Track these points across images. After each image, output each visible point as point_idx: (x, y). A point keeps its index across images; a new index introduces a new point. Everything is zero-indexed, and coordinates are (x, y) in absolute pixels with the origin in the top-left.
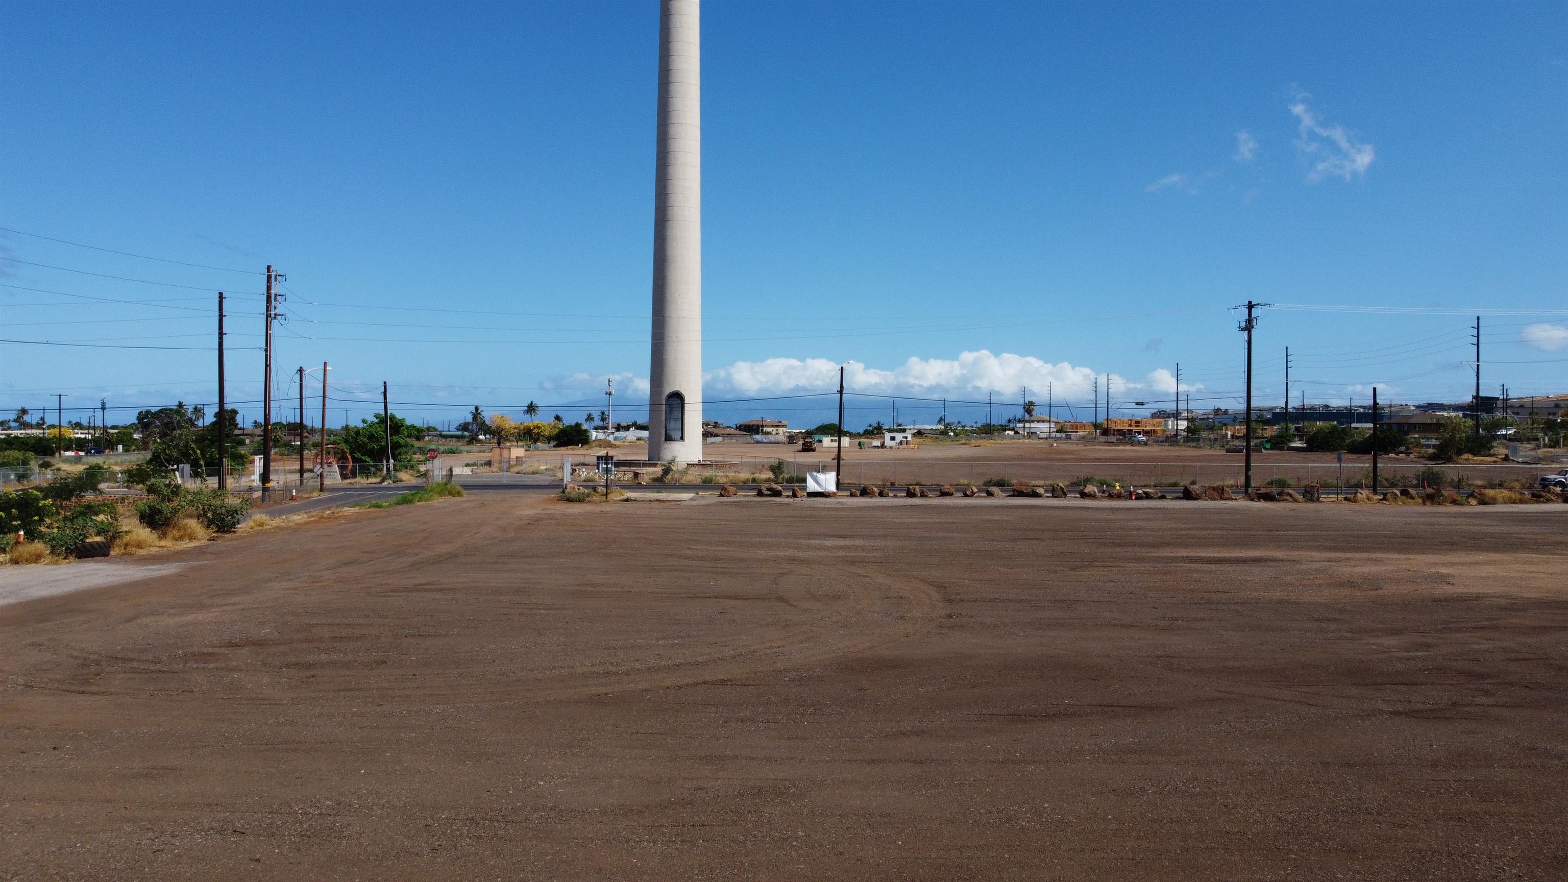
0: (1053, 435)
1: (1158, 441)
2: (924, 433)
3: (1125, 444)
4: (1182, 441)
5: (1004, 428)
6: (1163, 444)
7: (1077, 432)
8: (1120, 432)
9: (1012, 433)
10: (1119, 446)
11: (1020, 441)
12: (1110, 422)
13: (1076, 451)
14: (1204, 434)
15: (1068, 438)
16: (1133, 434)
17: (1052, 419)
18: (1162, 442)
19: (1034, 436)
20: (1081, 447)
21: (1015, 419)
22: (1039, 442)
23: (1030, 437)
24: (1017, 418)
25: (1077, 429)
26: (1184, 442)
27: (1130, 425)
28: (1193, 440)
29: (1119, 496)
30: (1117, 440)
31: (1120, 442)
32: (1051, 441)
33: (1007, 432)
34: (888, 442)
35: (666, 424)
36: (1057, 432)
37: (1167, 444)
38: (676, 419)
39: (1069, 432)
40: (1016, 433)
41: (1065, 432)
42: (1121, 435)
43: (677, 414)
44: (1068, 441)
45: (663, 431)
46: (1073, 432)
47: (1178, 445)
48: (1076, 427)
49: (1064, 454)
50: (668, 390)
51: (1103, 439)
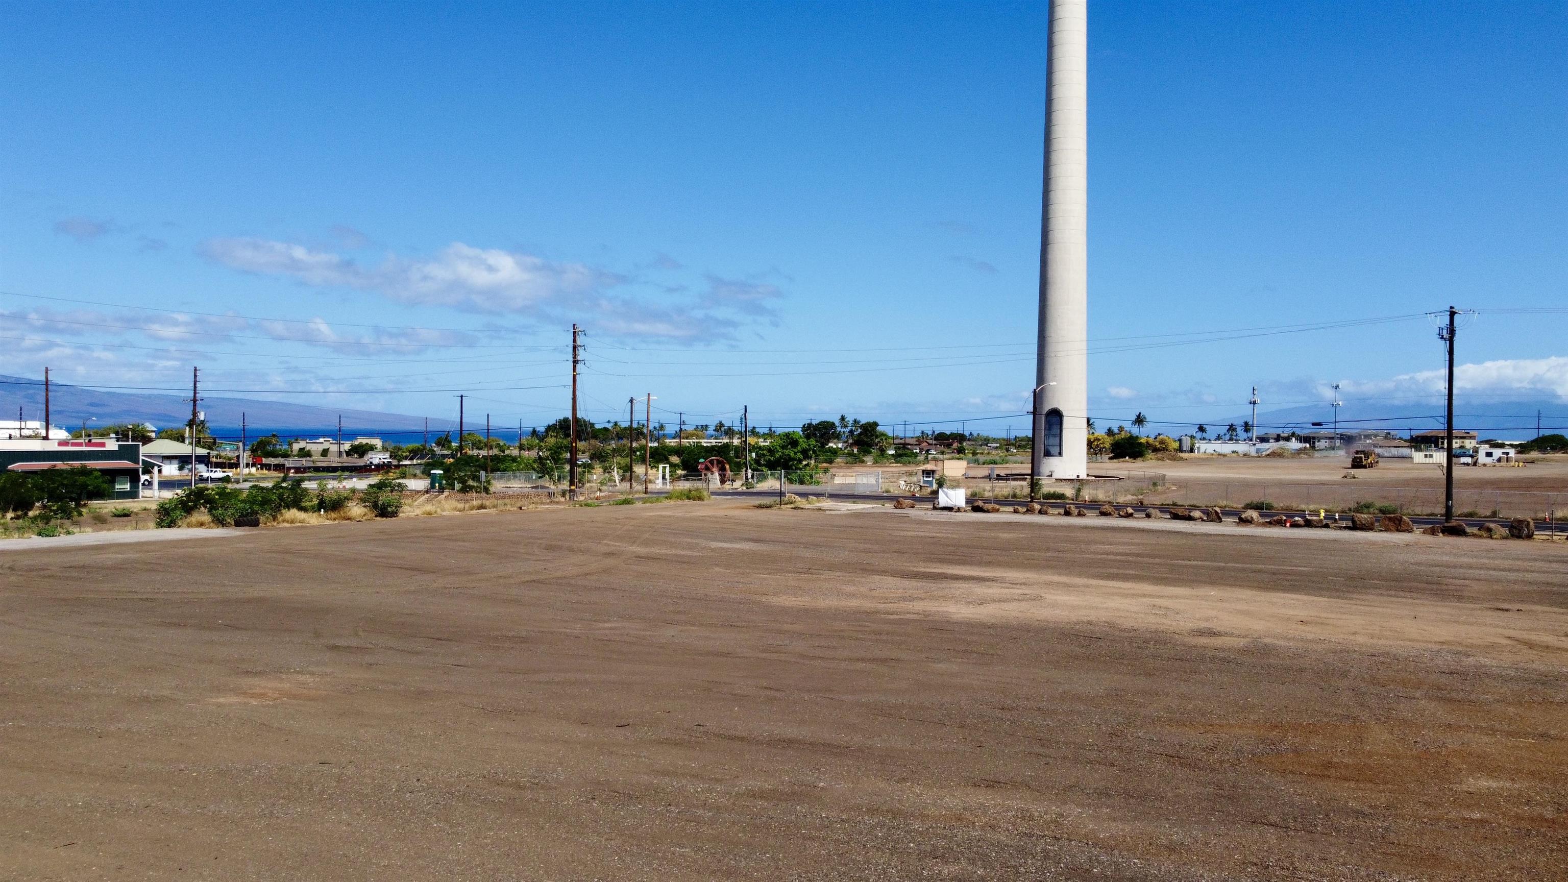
34: (1483, 459)
35: (1045, 441)
38: (1055, 436)
43: (1056, 430)
45: (1043, 446)
50: (1047, 407)
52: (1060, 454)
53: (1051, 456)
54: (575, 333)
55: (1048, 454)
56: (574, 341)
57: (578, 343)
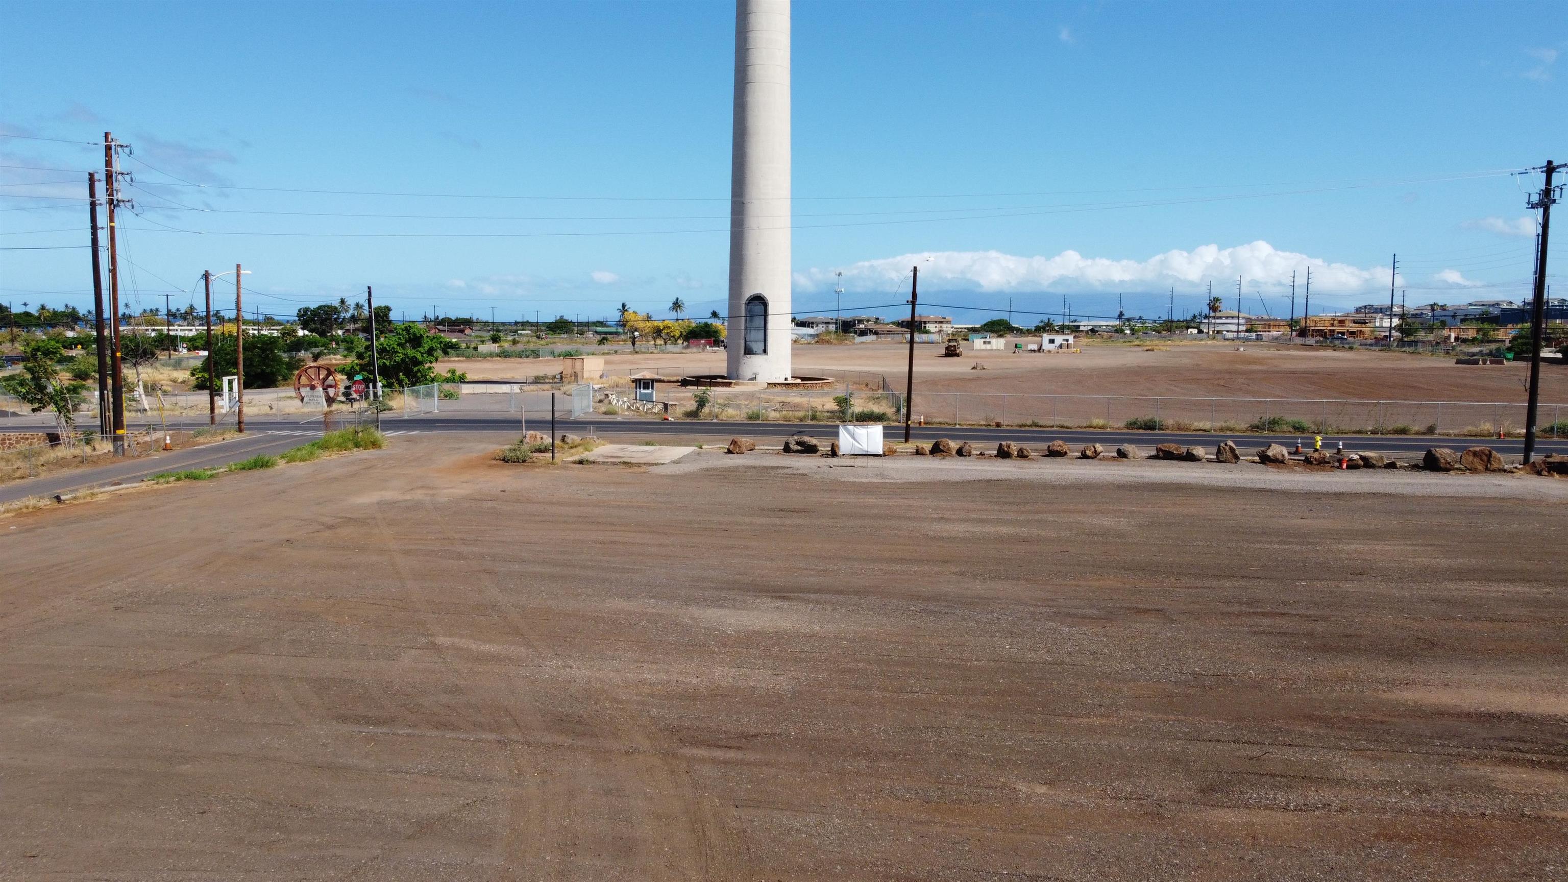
0: (1242, 335)
1: (1366, 345)
2: (1098, 331)
3: (1326, 347)
4: (1396, 344)
5: (1187, 324)
6: (1374, 348)
7: (1269, 331)
8: (1321, 333)
9: (1195, 331)
10: (1317, 350)
11: (1203, 342)
12: (1308, 322)
13: (1268, 358)
14: (1421, 335)
15: (1259, 338)
16: (1336, 335)
17: (1241, 315)
18: (1371, 345)
19: (1219, 337)
20: (1273, 352)
21: (1200, 315)
22: (1224, 343)
23: (1214, 338)
24: (1203, 314)
25: (1269, 328)
26: (1397, 346)
27: (1332, 325)
28: (1410, 344)
29: (1321, 464)
30: (1317, 342)
31: (1321, 346)
32: (1237, 342)
33: (1190, 330)
34: (1046, 346)
35: (745, 335)
36: (1247, 331)
37: (1377, 348)
38: (758, 329)
39: (1260, 331)
40: (1200, 331)
41: (1256, 332)
42: (1321, 336)
43: (759, 321)
44: (1259, 343)
45: (743, 342)
46: (1265, 331)
47: (1390, 350)
48: (1269, 324)
49: (1249, 363)
50: (748, 293)
51: (1299, 341)
52: (765, 351)
53: (753, 354)
54: (108, 148)
55: (749, 351)
56: (108, 163)
57: (117, 166)
